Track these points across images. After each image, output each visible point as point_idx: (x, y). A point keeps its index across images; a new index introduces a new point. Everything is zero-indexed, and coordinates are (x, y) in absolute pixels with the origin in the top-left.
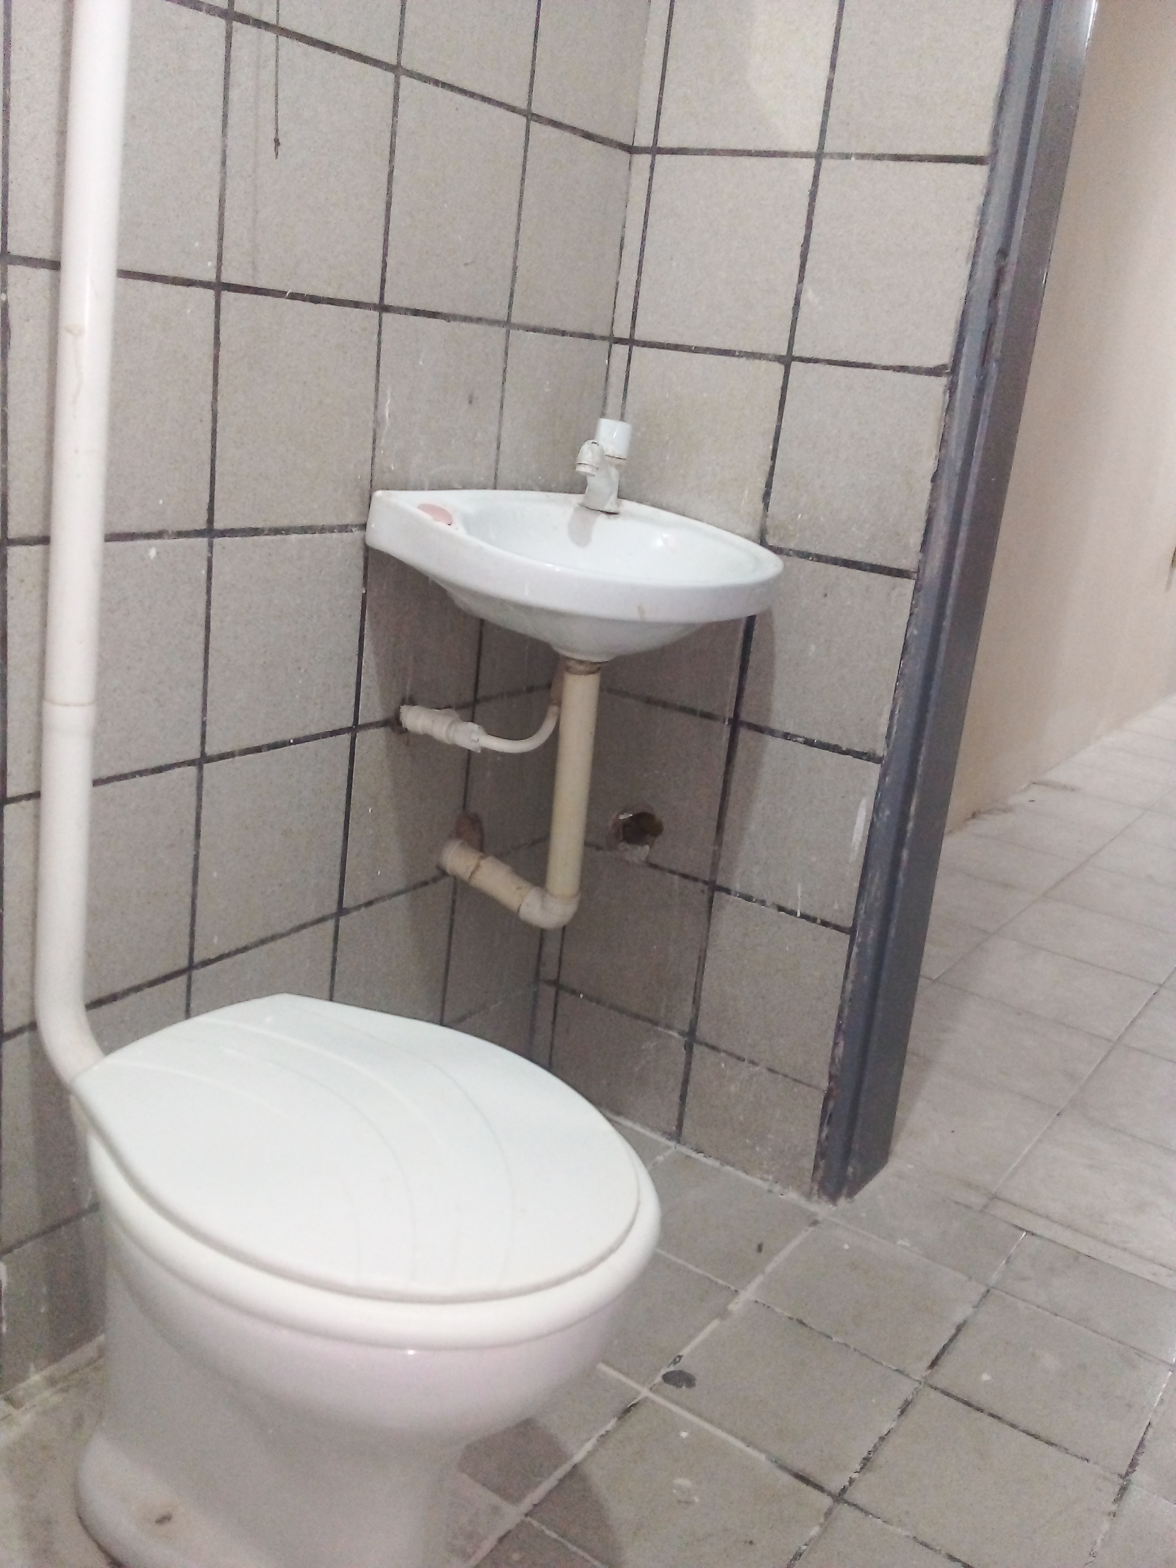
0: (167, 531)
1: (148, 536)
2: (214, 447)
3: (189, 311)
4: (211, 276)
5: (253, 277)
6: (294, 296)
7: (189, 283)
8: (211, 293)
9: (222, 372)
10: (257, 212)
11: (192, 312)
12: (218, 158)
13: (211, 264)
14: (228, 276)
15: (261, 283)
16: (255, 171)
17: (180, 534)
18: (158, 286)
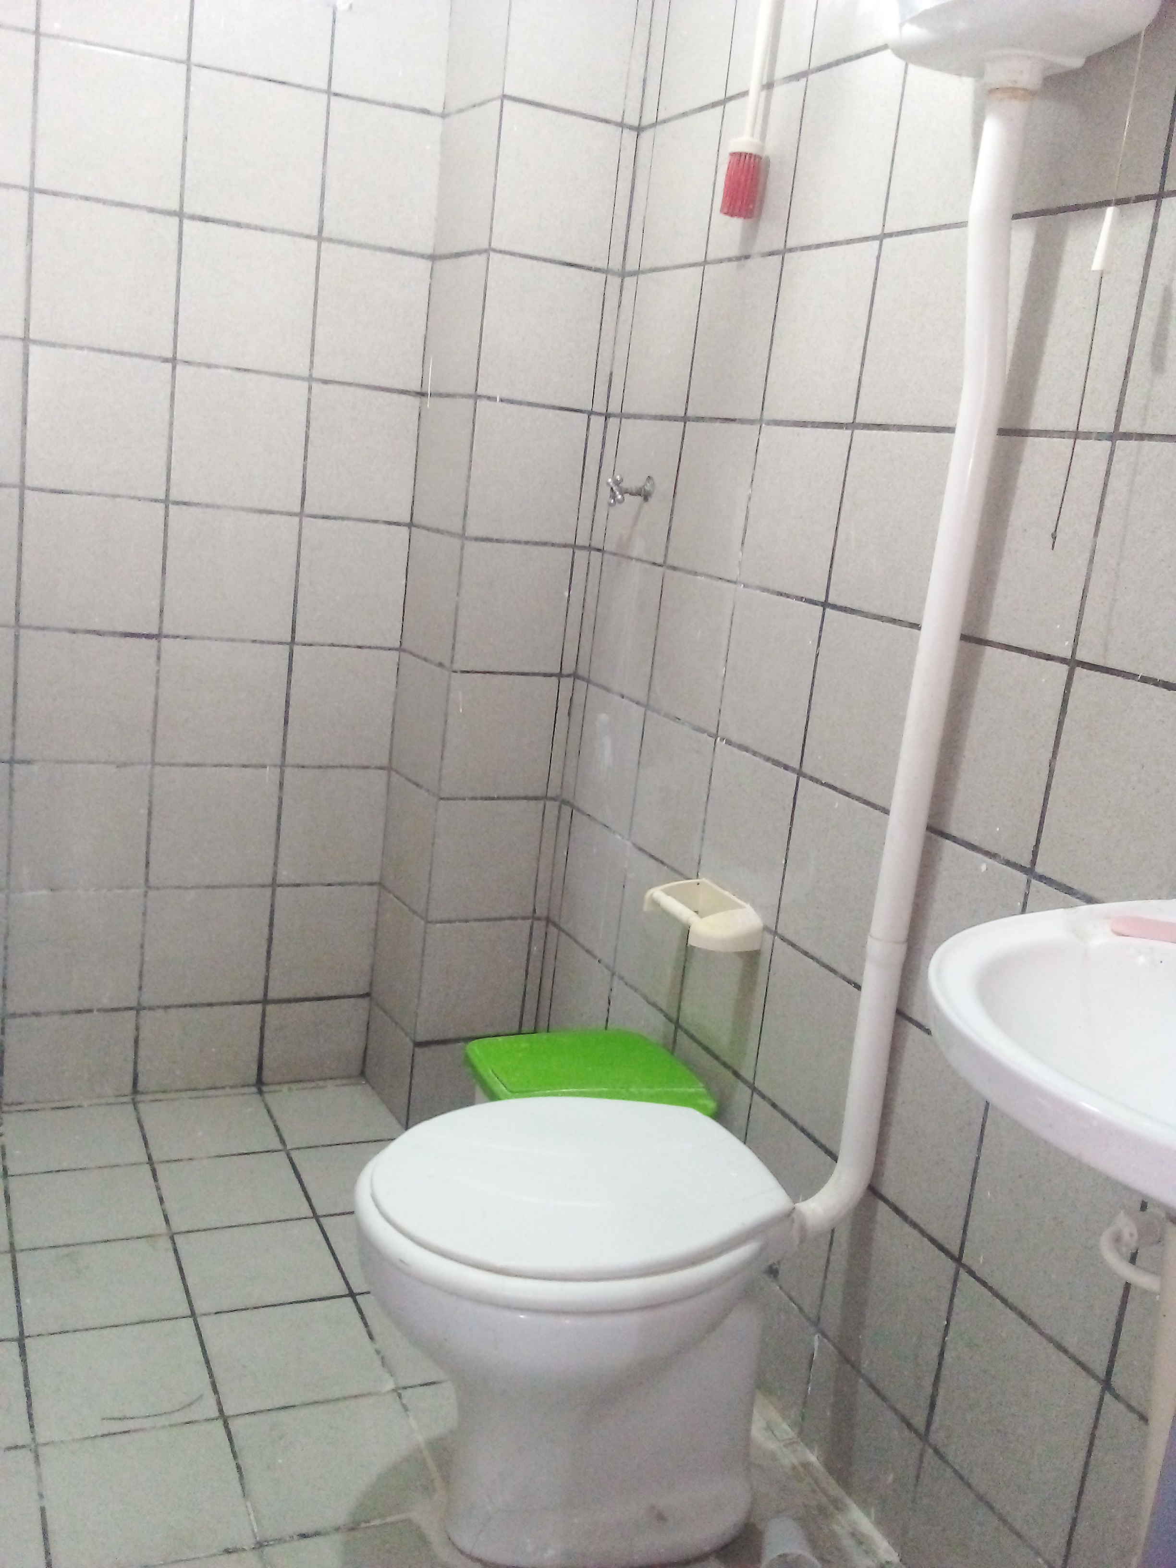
0: (1000, 857)
1: (987, 853)
2: (1046, 800)
3: (1044, 680)
4: (1067, 654)
5: (1104, 657)
6: (1145, 680)
7: (1049, 657)
8: (1065, 668)
9: (1064, 737)
10: (1115, 600)
11: (1046, 681)
12: (1087, 555)
13: (1068, 643)
14: (1082, 655)
15: (1110, 665)
16: (1118, 564)
17: (1008, 863)
18: (1025, 658)
